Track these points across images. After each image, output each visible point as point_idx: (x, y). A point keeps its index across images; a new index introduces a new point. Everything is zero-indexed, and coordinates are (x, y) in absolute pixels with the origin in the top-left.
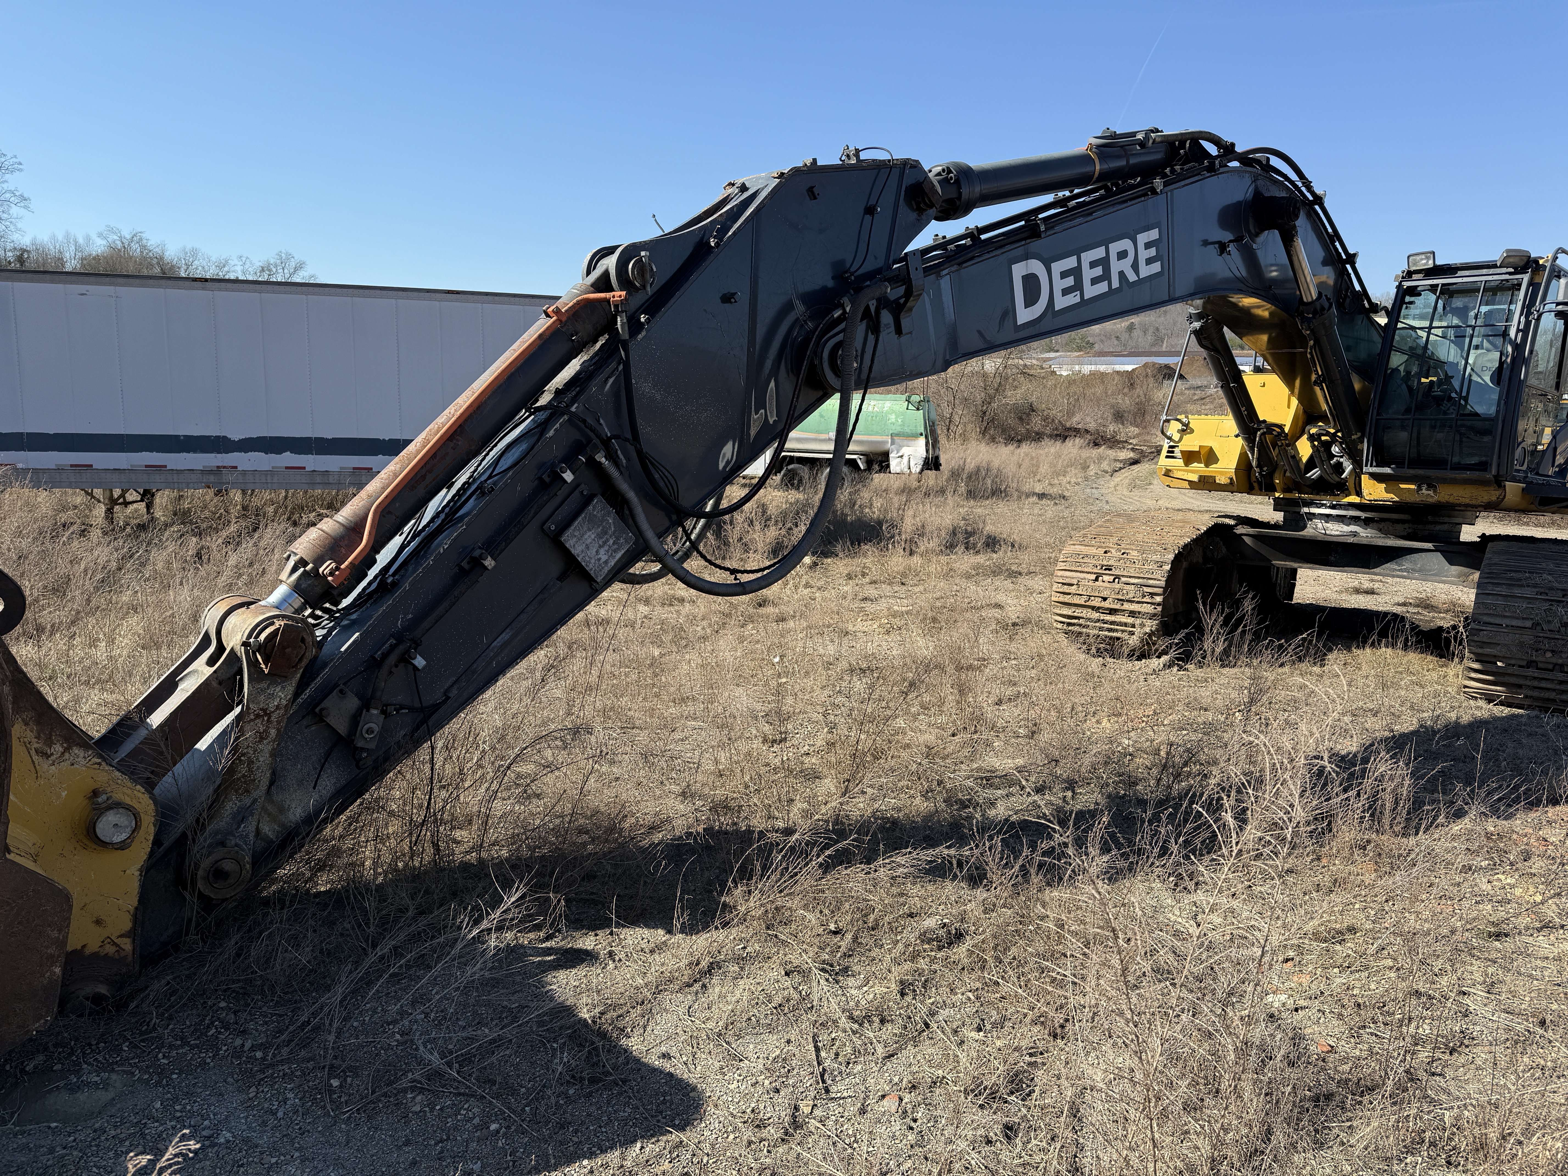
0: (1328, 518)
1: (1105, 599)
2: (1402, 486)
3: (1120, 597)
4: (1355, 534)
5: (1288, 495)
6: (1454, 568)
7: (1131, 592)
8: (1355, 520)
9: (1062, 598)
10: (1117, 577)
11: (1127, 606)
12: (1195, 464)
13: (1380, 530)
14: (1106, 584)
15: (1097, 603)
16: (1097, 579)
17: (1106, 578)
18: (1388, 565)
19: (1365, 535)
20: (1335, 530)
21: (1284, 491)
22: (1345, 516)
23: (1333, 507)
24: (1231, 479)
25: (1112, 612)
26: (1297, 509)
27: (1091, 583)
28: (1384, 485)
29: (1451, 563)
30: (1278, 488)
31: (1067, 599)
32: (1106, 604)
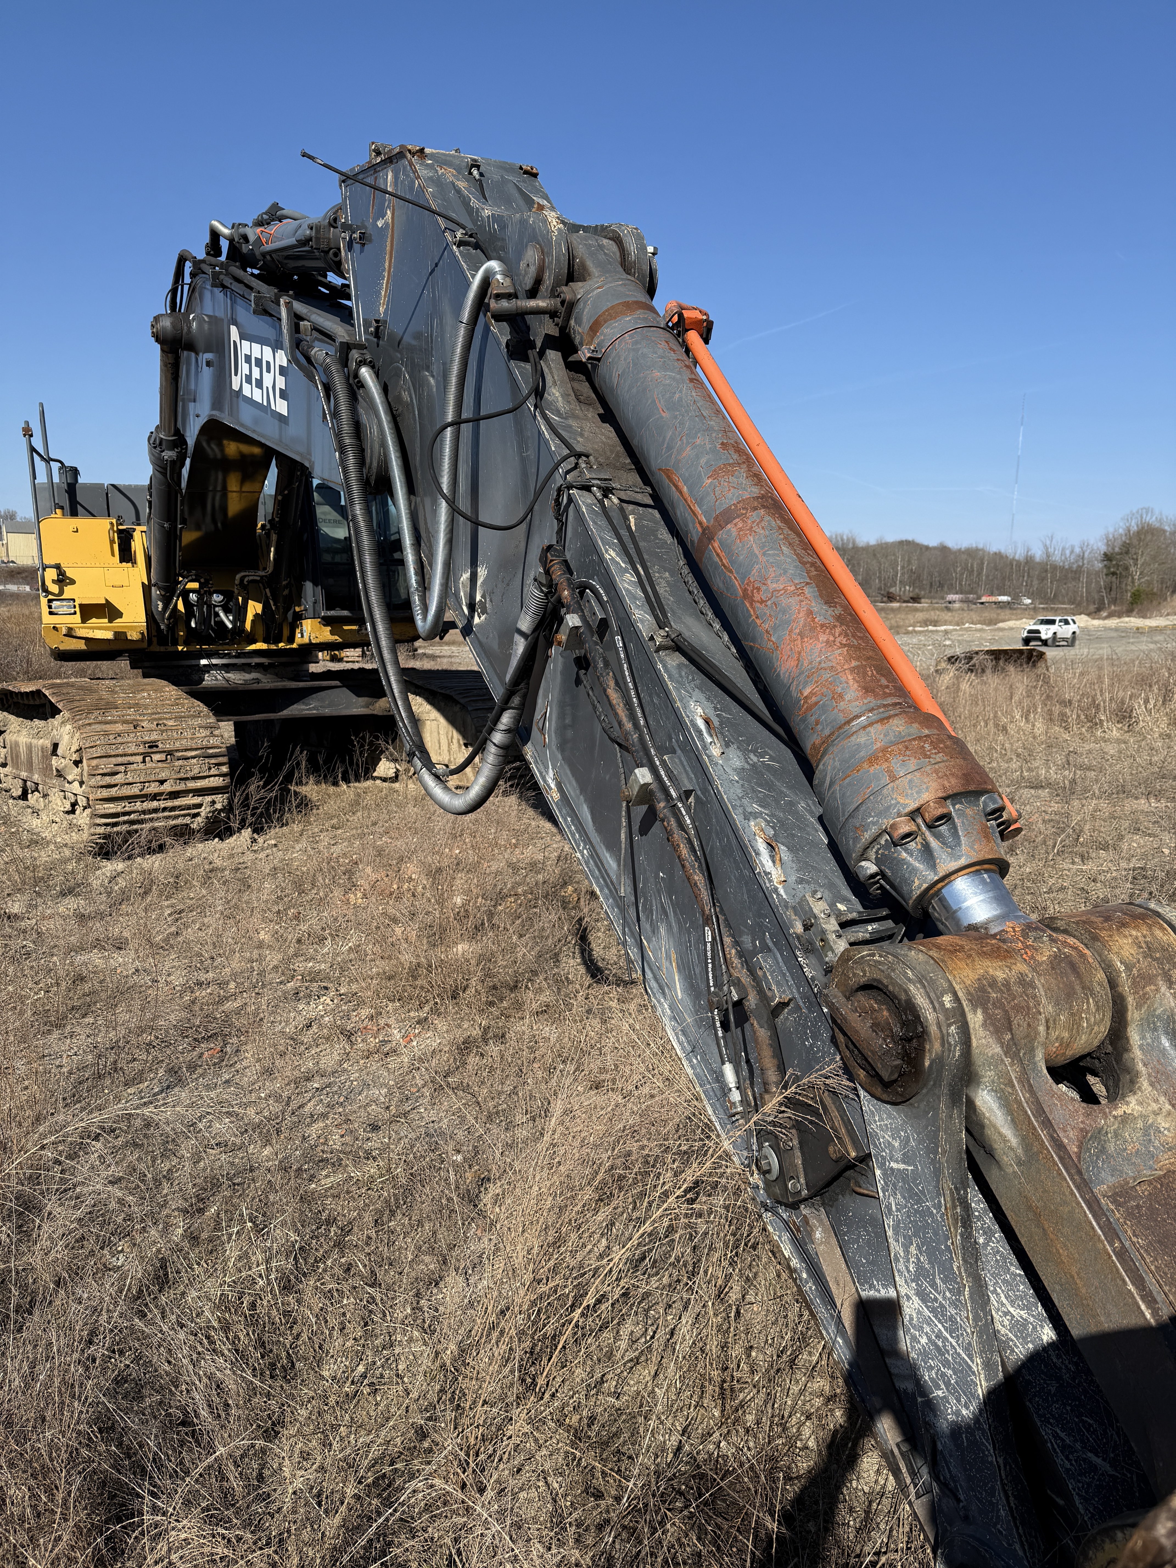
0: (227, 668)
1: (162, 782)
2: (345, 628)
3: (182, 775)
4: (258, 681)
5: (192, 648)
6: (361, 699)
7: (195, 767)
8: (259, 667)
9: (105, 793)
10: (170, 753)
11: (192, 785)
12: (94, 620)
13: (276, 675)
14: (160, 764)
15: (153, 788)
16: (144, 761)
17: (156, 757)
18: (295, 706)
19: (266, 680)
20: (236, 678)
21: (185, 644)
22: (249, 665)
23: (238, 656)
24: (142, 634)
25: (174, 795)
26: (194, 662)
27: (141, 766)
28: (329, 628)
29: (358, 695)
30: (181, 641)
31: (113, 792)
32: (167, 787)
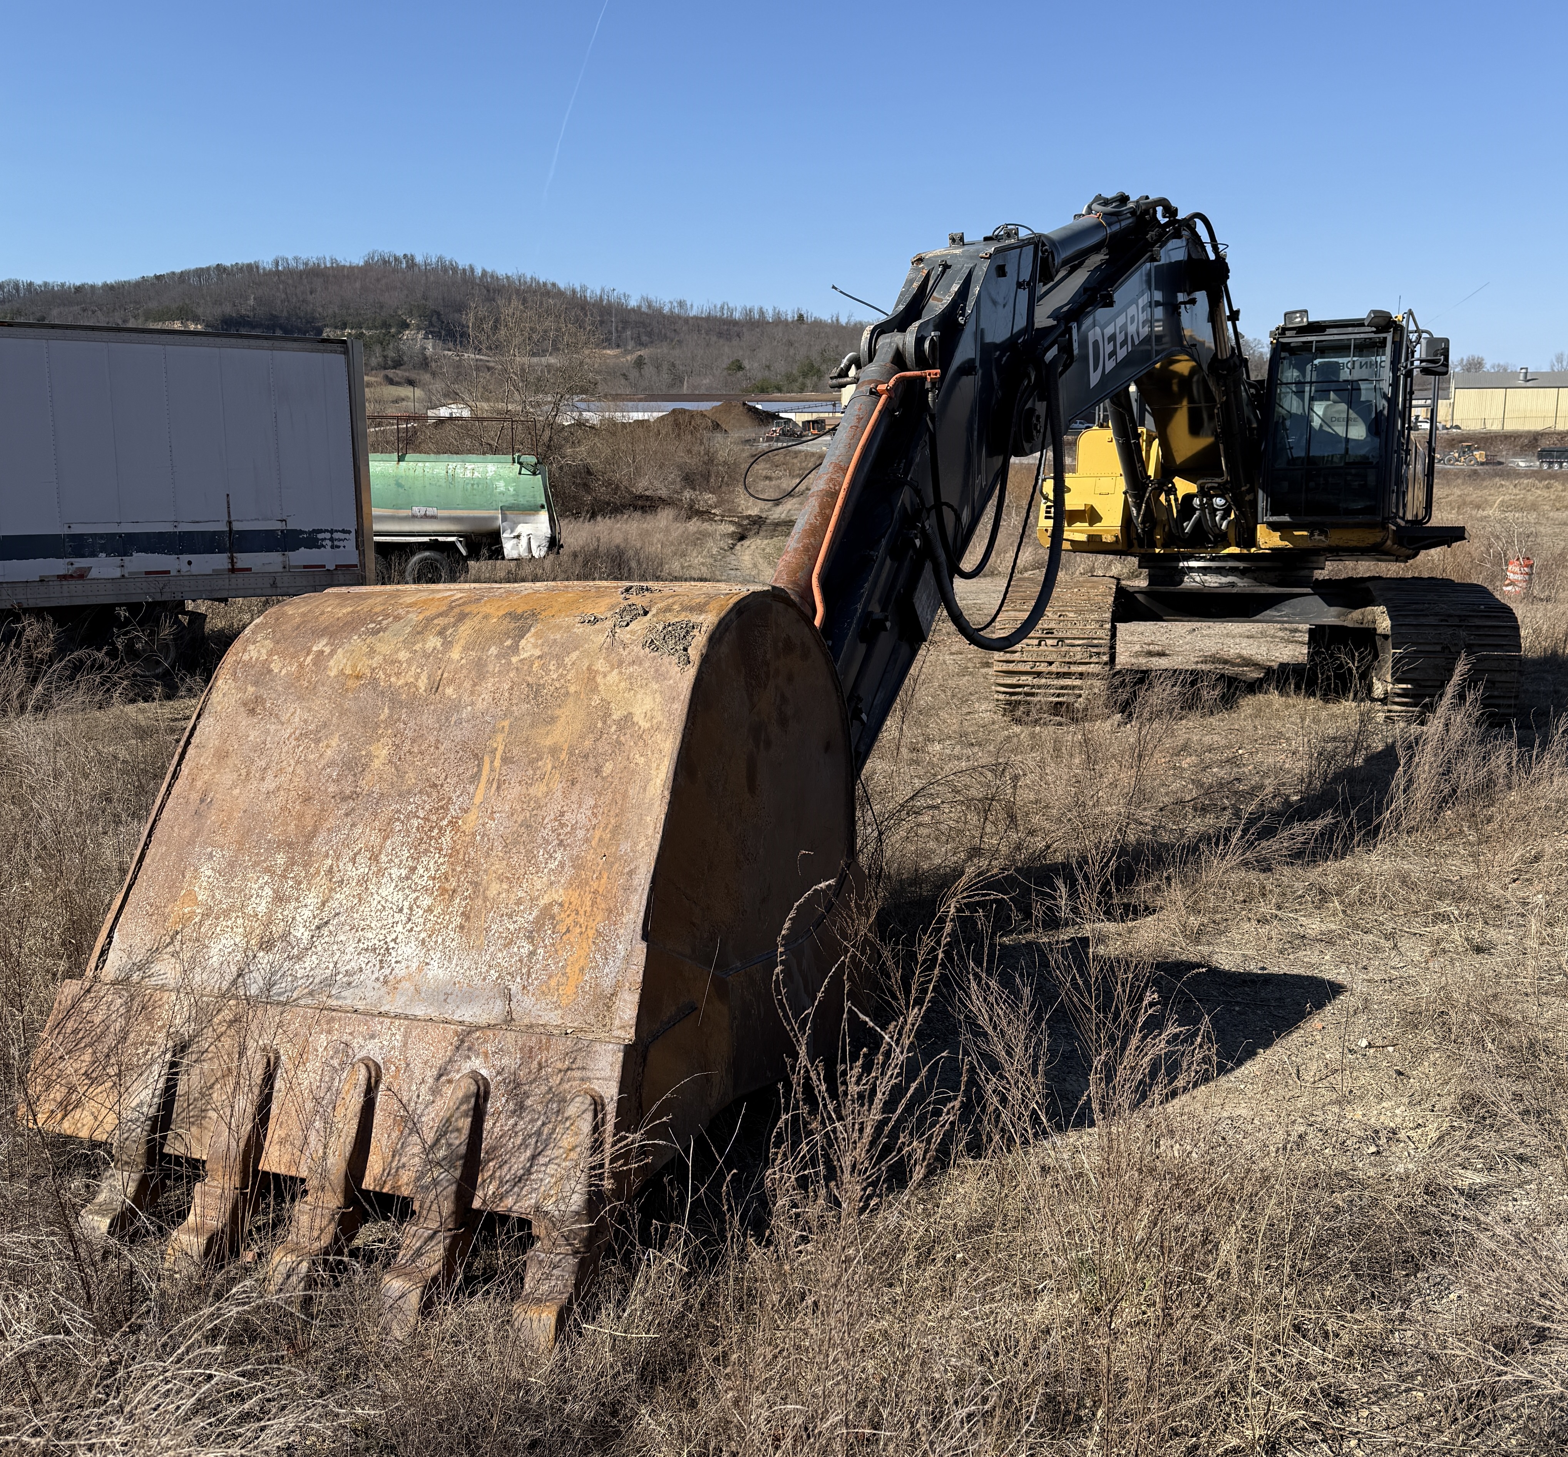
0: (1204, 570)
1: (1051, 663)
2: (1296, 533)
3: (1067, 660)
4: (1233, 585)
5: (1168, 551)
6: (1332, 609)
7: (1078, 654)
8: (1233, 571)
9: (1005, 667)
10: (1061, 640)
11: (1074, 669)
12: (1078, 524)
13: (1255, 579)
14: (1051, 649)
15: (1043, 668)
16: (1039, 644)
17: (1049, 642)
18: (1268, 612)
19: (1242, 584)
20: (1213, 581)
21: (1163, 546)
22: (1224, 568)
23: (1212, 559)
24: (1117, 537)
25: (1059, 675)
26: (1174, 564)
27: (1035, 648)
28: (1279, 534)
29: (1330, 605)
30: (1159, 543)
31: (1011, 667)
32: (1054, 668)
